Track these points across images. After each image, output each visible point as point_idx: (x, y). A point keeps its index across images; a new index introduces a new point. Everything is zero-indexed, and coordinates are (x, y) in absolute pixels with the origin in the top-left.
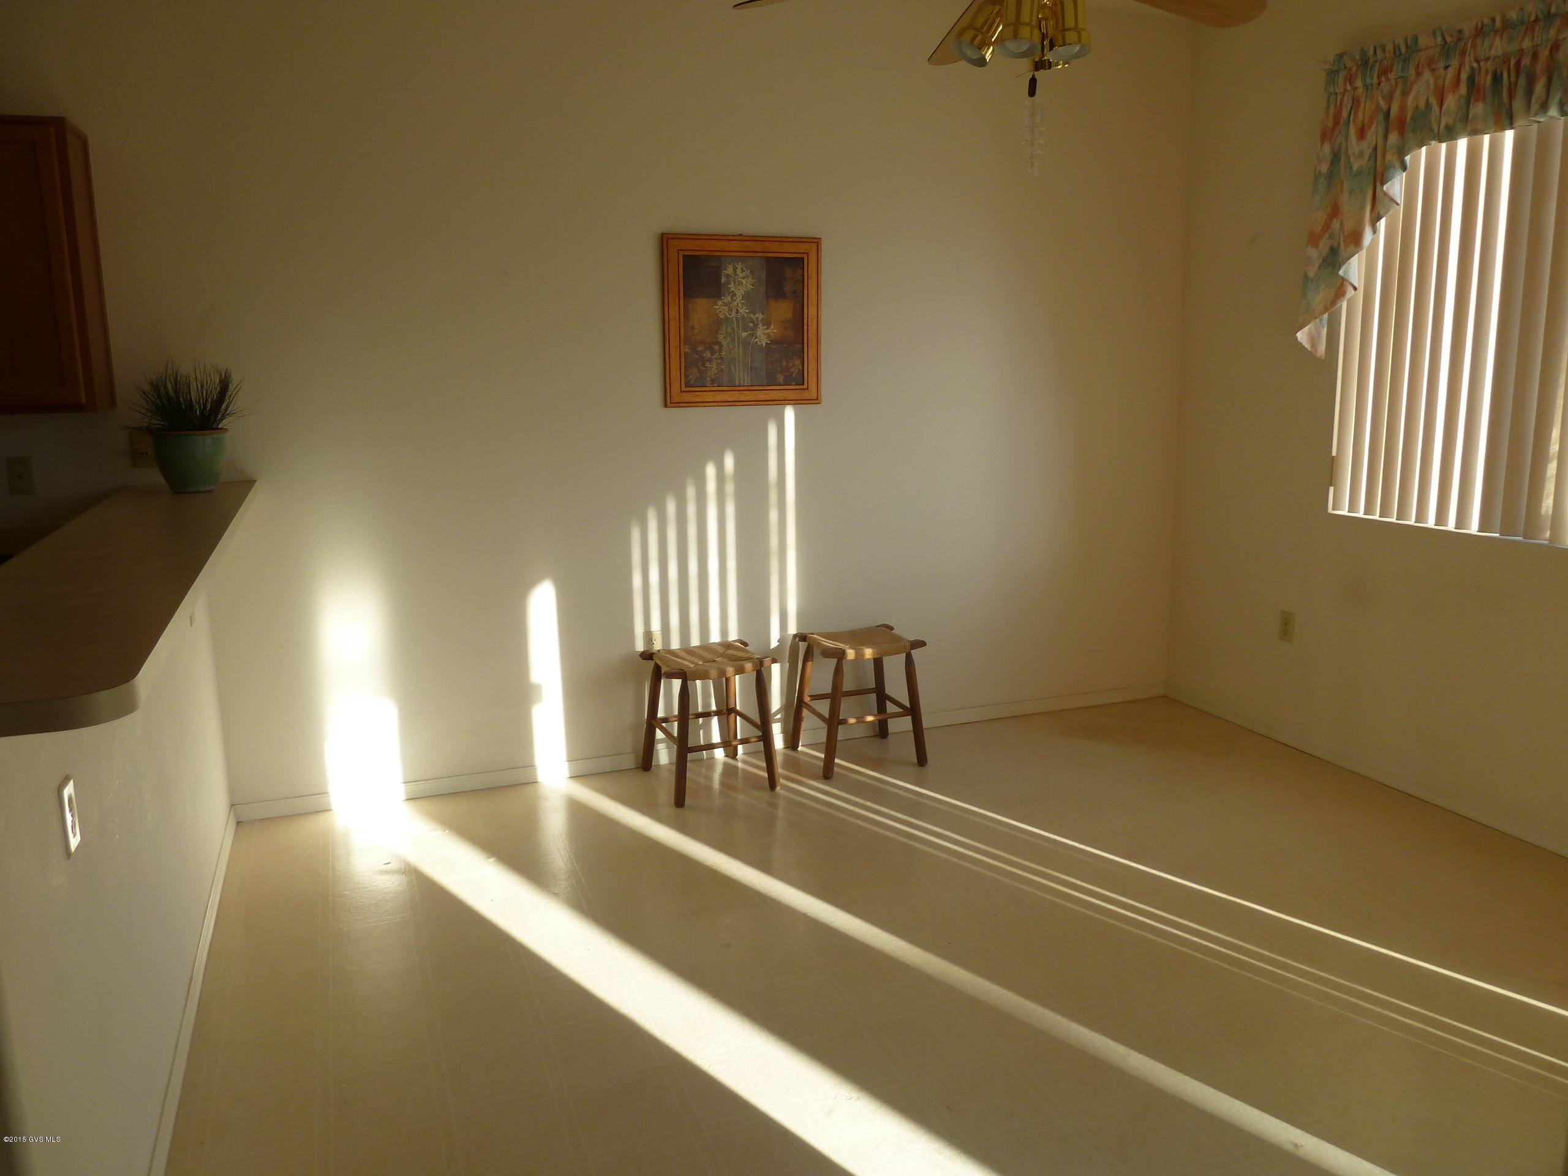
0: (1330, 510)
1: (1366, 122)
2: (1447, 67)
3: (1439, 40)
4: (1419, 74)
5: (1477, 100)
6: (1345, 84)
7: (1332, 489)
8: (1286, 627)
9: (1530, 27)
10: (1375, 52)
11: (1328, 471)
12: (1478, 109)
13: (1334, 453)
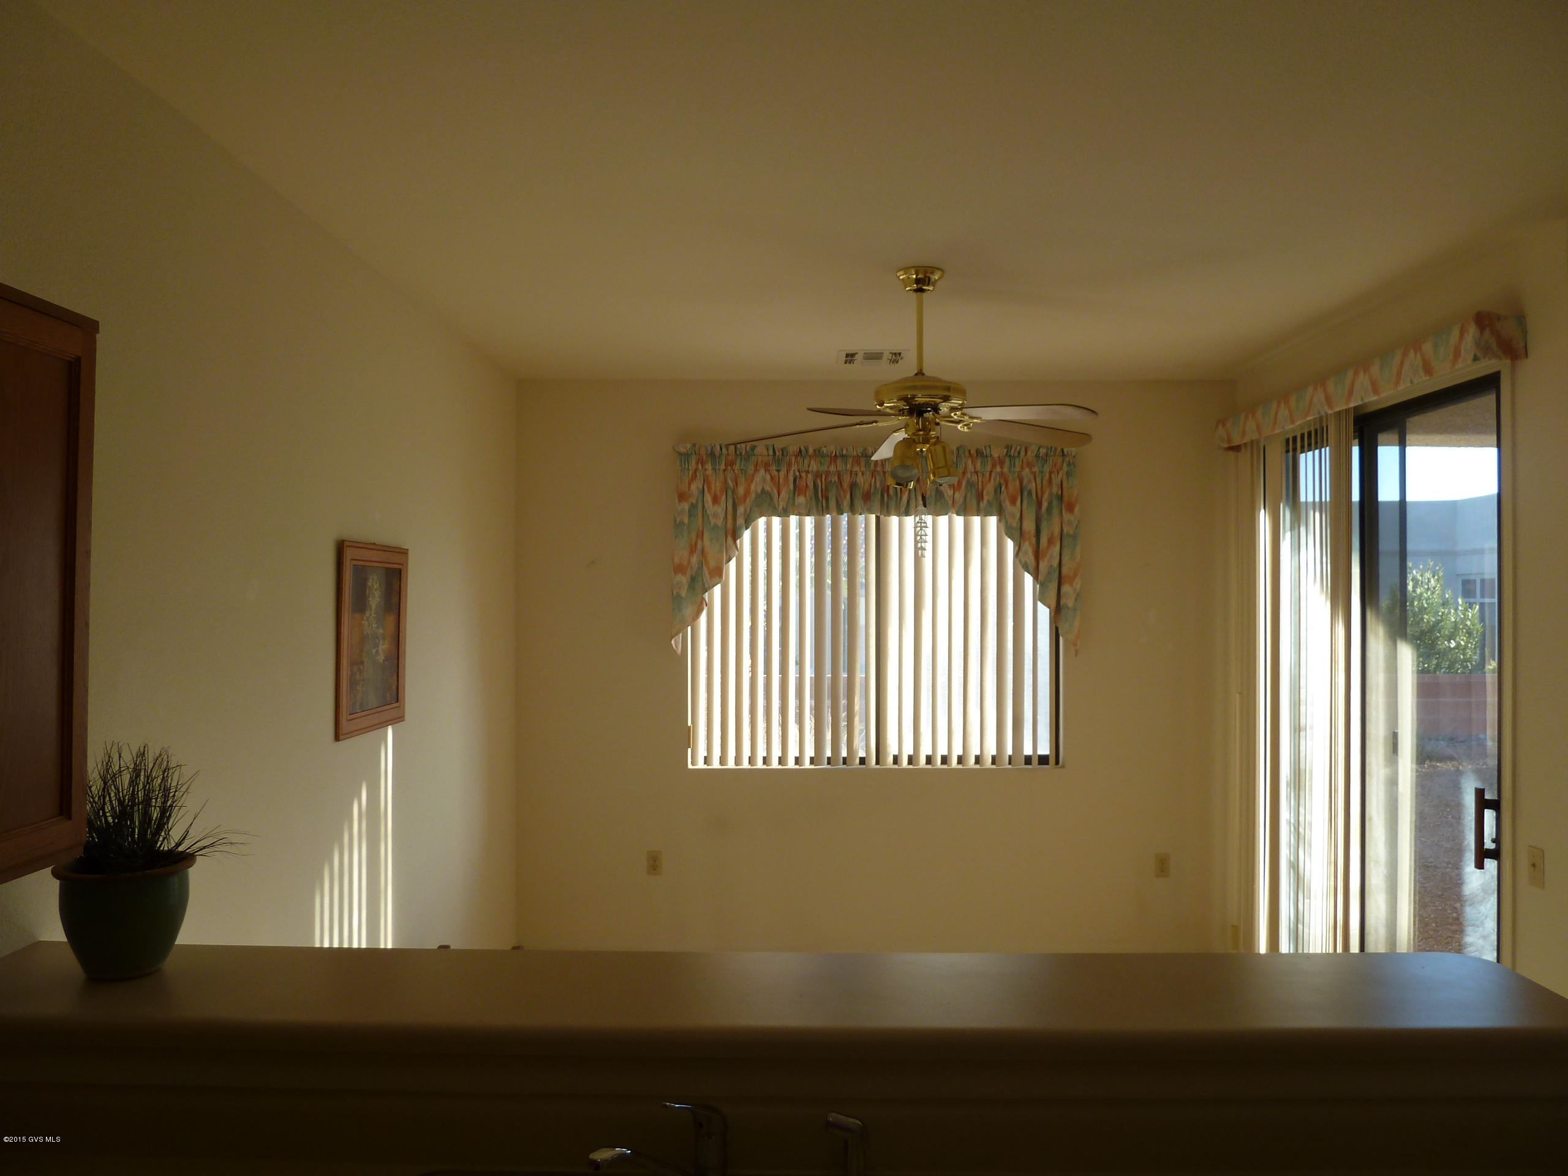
0: (690, 766)
1: (718, 493)
2: (778, 471)
3: (771, 452)
4: (756, 470)
5: (798, 495)
6: (697, 464)
7: (689, 750)
8: (654, 864)
9: (834, 458)
10: (721, 449)
11: (686, 737)
12: (801, 500)
13: (689, 724)
